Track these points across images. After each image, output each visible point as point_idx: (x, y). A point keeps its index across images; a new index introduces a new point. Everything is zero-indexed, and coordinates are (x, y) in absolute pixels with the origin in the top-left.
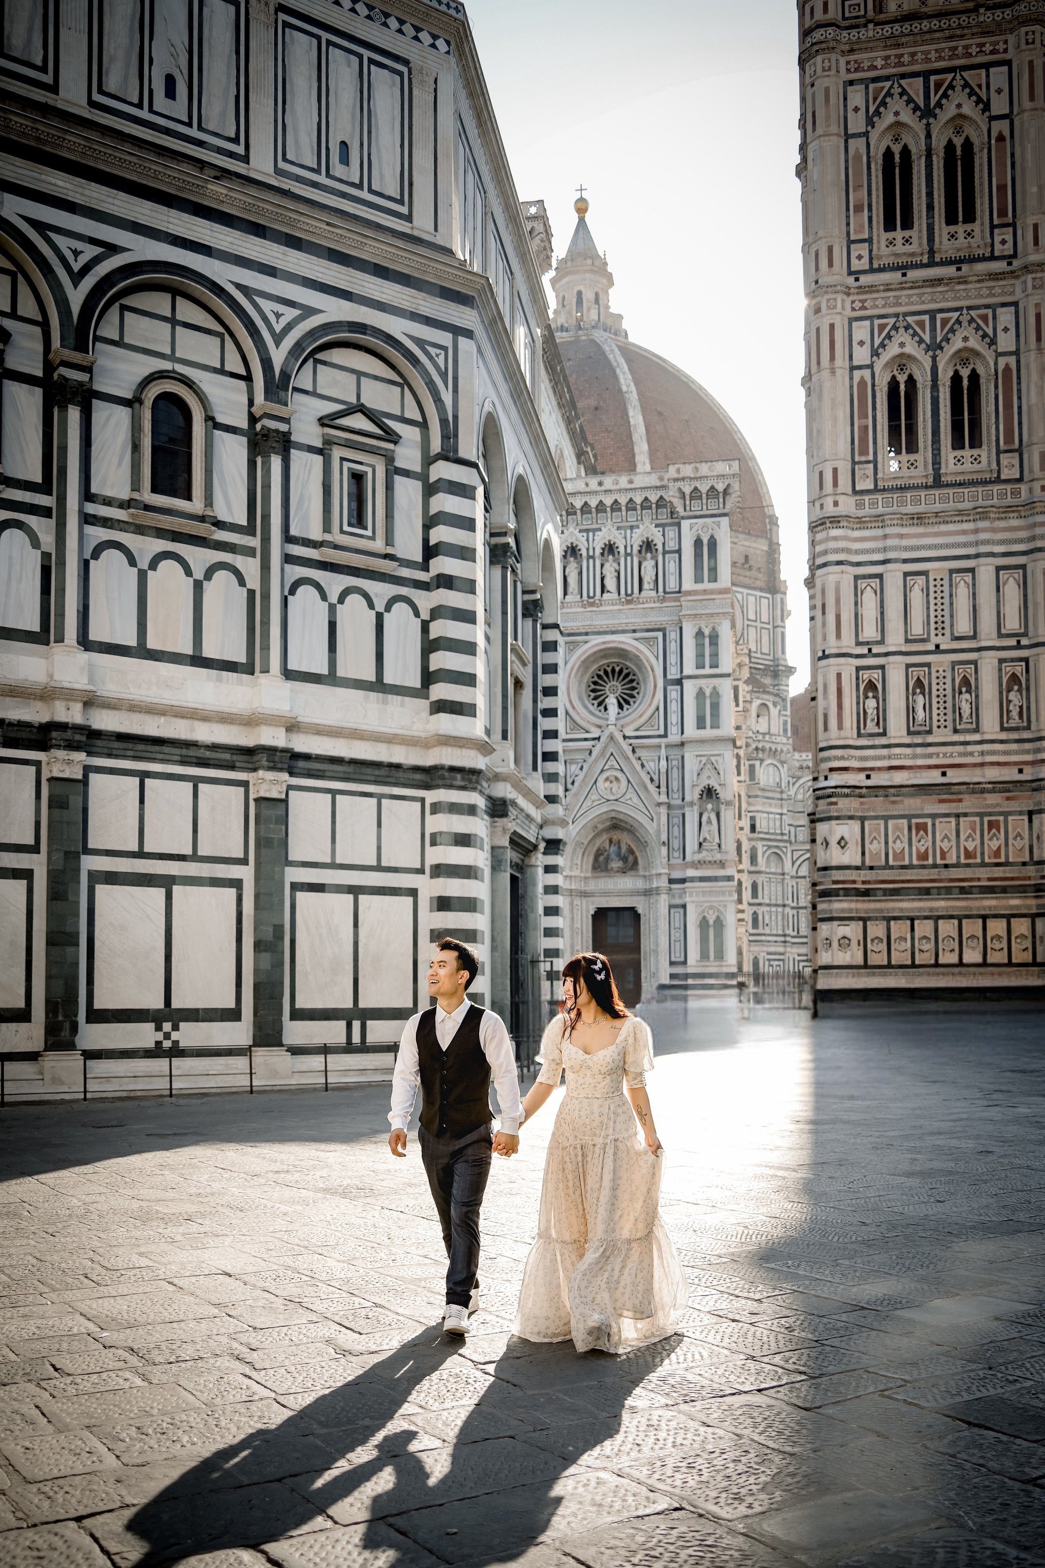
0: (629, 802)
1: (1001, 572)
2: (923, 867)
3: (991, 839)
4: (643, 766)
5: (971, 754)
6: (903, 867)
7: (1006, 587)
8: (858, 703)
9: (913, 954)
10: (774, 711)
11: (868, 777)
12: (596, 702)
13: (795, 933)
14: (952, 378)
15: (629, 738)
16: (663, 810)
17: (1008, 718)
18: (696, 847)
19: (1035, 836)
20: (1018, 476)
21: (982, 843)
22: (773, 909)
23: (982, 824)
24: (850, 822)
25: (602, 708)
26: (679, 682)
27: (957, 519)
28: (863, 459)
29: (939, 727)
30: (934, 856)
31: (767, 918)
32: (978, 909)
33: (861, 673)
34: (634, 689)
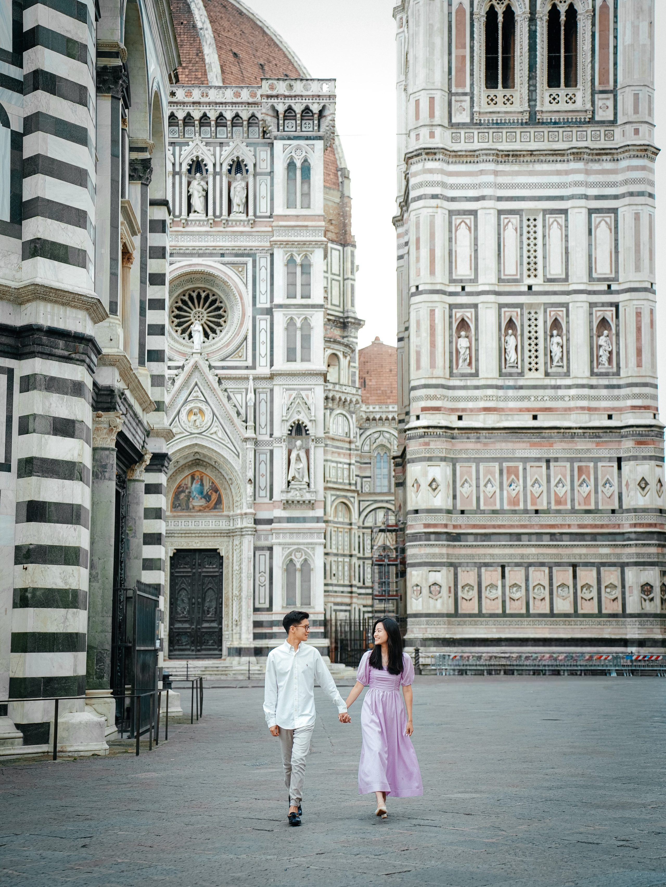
0: (214, 436)
1: (593, 215)
2: (514, 512)
3: (580, 485)
4: (229, 398)
5: (562, 398)
6: (494, 512)
7: (598, 230)
8: (451, 342)
9: (504, 602)
10: (344, 362)
11: (460, 418)
12: (180, 329)
13: (361, 584)
14: (550, 12)
15: (215, 368)
16: (250, 445)
17: (598, 364)
18: (284, 486)
19: (624, 483)
20: (612, 118)
21: (572, 489)
22: (340, 559)
23: (572, 470)
24: (443, 464)
25: (186, 335)
26: (269, 312)
27: (551, 158)
28: (460, 90)
29: (530, 370)
30: (525, 501)
31: (334, 567)
32: (569, 556)
33: (454, 311)
34: (220, 316)
